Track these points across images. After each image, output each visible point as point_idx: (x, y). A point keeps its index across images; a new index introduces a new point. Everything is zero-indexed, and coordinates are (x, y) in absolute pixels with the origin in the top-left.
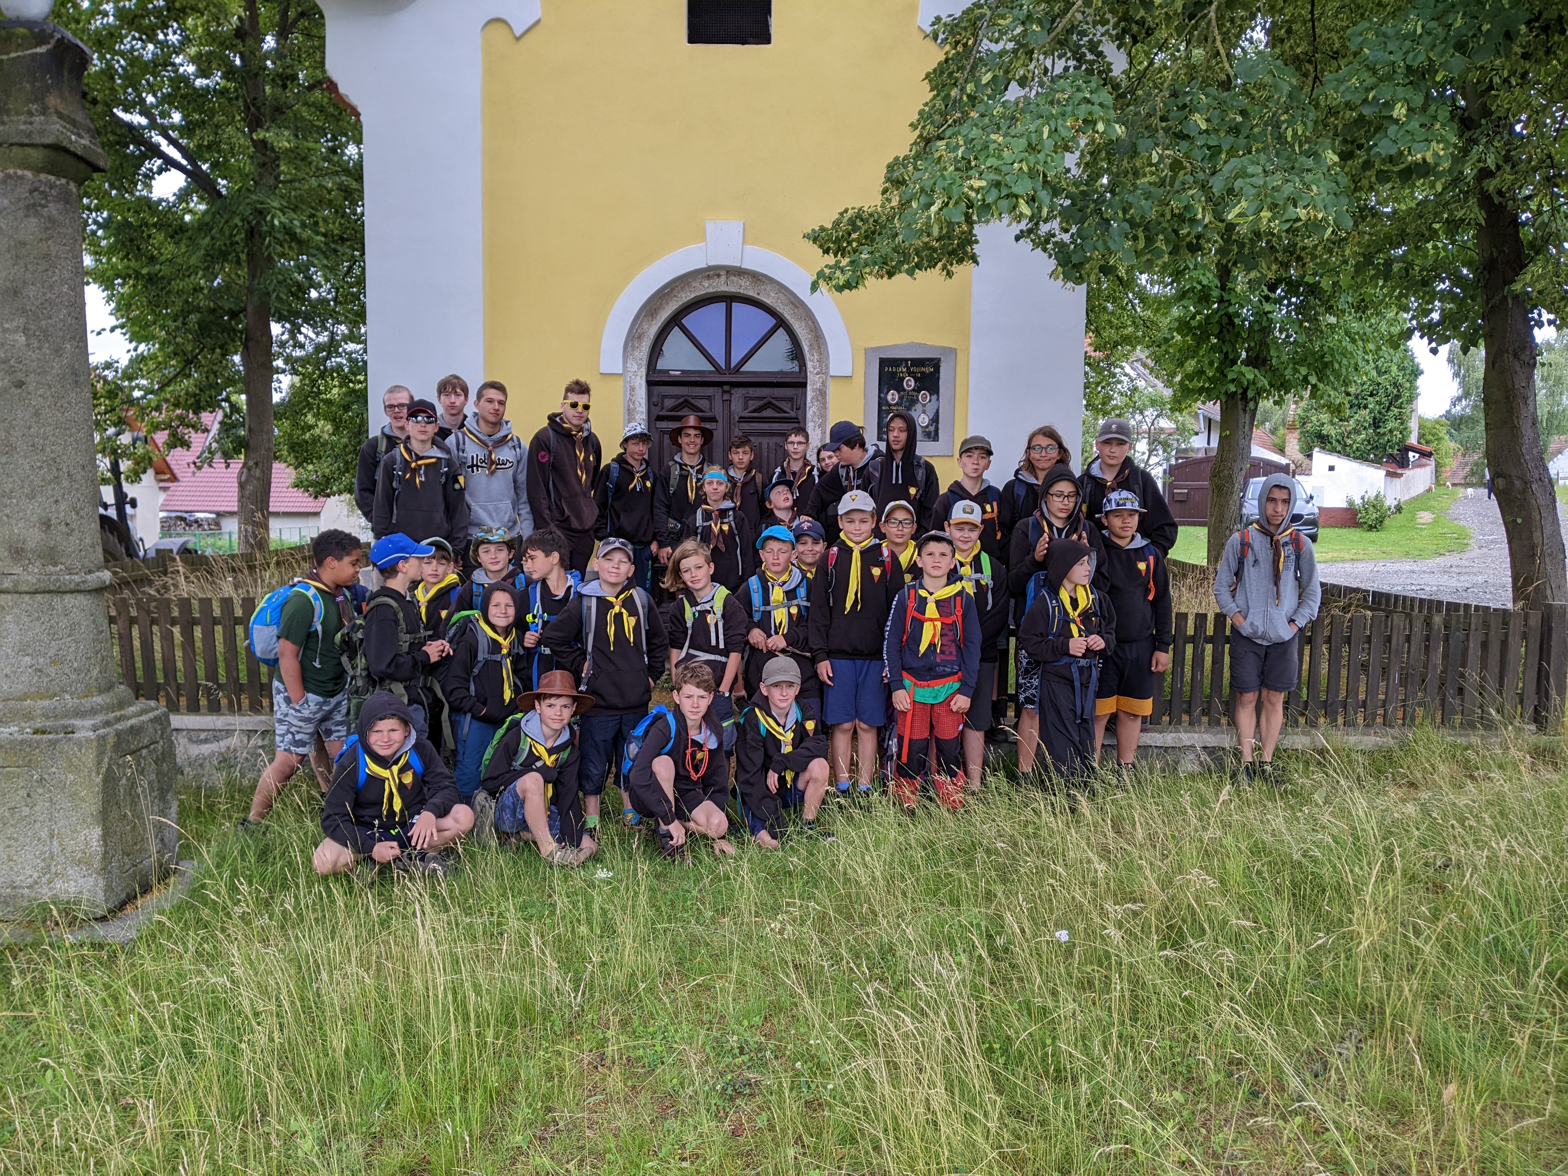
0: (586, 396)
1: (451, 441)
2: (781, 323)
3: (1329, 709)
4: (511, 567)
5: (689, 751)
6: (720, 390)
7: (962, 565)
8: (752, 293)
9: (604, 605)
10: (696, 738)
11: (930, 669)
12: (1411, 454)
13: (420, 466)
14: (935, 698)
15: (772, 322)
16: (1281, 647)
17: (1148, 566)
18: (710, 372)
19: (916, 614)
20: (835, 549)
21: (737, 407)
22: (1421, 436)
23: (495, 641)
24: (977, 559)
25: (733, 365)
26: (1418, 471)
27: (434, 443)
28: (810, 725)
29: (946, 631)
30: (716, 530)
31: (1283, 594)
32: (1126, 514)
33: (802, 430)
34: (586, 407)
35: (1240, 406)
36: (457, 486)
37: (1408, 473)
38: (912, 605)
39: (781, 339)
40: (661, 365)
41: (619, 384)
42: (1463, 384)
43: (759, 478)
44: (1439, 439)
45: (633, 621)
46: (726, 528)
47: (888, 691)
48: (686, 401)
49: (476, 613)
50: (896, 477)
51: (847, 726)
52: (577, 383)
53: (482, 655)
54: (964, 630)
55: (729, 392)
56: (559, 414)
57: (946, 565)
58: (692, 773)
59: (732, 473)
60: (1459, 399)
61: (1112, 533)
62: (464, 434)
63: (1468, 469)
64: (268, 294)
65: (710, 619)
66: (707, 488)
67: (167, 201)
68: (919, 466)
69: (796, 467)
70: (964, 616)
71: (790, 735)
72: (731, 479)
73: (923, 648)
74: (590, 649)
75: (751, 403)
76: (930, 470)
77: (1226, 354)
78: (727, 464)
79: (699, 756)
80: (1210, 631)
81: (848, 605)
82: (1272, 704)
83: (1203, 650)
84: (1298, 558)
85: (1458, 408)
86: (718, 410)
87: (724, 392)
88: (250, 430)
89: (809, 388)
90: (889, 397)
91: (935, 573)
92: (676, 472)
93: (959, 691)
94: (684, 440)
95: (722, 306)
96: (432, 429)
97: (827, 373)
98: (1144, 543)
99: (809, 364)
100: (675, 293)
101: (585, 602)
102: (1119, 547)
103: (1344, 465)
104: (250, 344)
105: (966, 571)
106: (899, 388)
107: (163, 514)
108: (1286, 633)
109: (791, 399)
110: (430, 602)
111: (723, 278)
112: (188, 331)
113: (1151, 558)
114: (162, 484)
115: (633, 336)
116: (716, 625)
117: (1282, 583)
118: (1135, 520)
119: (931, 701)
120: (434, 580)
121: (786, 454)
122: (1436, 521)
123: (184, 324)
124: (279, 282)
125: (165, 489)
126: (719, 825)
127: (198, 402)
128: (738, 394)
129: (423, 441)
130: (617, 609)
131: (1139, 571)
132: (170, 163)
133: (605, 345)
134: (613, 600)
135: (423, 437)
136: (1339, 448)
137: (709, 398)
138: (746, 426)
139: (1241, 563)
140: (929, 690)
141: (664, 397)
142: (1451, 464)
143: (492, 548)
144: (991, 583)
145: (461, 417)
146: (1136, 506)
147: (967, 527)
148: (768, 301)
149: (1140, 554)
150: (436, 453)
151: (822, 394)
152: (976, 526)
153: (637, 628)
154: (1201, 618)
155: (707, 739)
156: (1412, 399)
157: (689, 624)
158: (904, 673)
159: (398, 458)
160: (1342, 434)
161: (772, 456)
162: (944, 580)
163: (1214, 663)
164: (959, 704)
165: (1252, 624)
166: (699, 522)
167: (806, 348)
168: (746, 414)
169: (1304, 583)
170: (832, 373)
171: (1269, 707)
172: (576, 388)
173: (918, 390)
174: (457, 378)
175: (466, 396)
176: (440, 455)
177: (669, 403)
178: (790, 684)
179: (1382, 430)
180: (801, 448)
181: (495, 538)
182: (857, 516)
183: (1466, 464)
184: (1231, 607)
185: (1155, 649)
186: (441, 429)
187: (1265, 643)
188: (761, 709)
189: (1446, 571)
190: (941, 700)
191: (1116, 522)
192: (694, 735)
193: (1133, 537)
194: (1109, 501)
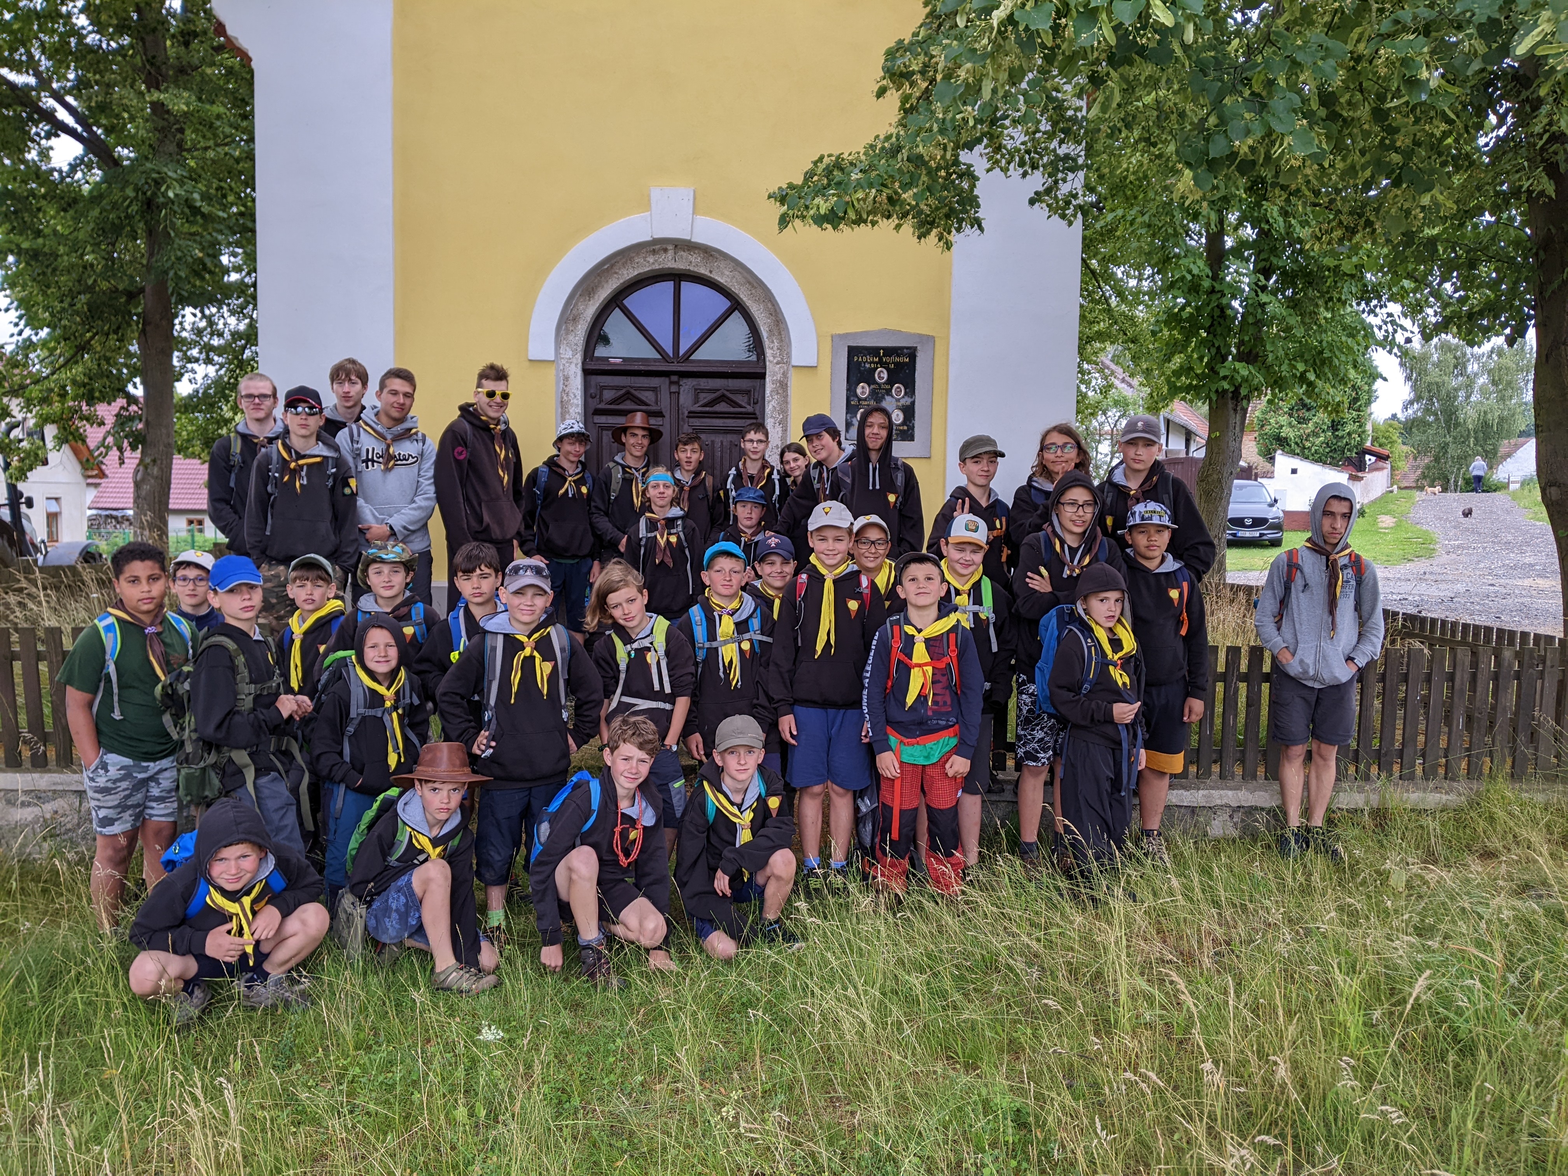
0: (504, 383)
1: (342, 437)
2: (736, 305)
3: (1382, 759)
4: (408, 594)
5: (618, 829)
6: (667, 380)
7: (958, 593)
8: (703, 271)
9: (512, 645)
10: (628, 812)
11: (920, 723)
12: (1367, 457)
13: (301, 467)
14: (927, 757)
15: (725, 304)
16: (1338, 690)
17: (1181, 594)
18: (655, 360)
19: (903, 657)
20: (804, 576)
21: (686, 400)
22: (1375, 439)
23: (373, 692)
24: (977, 587)
25: (681, 352)
26: (1376, 474)
27: (319, 438)
28: (774, 803)
29: (938, 677)
30: (662, 542)
31: (1339, 626)
32: (1152, 530)
33: (760, 427)
34: (505, 396)
35: (1231, 405)
36: (347, 491)
37: (1368, 476)
38: (897, 645)
39: (736, 322)
40: (601, 351)
41: (551, 373)
42: (1414, 388)
43: (709, 481)
44: (1392, 442)
45: (548, 667)
46: (673, 539)
47: (871, 752)
48: (628, 393)
49: (351, 654)
50: (874, 481)
51: (817, 789)
52: (492, 367)
53: (357, 709)
54: (960, 673)
55: (677, 383)
56: (472, 405)
57: (937, 591)
58: (621, 857)
59: (678, 475)
60: (1411, 403)
61: (1137, 552)
62: (359, 427)
63: (1419, 472)
64: (166, 272)
65: (651, 658)
66: (652, 493)
67: (60, 171)
68: (897, 468)
69: (753, 468)
70: (960, 657)
71: (749, 816)
72: (677, 482)
73: (910, 699)
74: (492, 702)
75: (702, 395)
76: (909, 473)
77: (1218, 348)
78: (674, 466)
79: (633, 835)
80: (1244, 667)
81: (819, 647)
82: (1325, 760)
83: (1237, 690)
84: (1359, 583)
85: (1410, 411)
86: (665, 404)
87: (671, 383)
88: (147, 424)
89: (768, 379)
90: (859, 391)
91: (922, 601)
92: (618, 475)
93: (957, 750)
94: (629, 440)
95: (669, 286)
96: (315, 422)
97: (788, 363)
98: (1177, 566)
99: (769, 353)
100: (615, 269)
101: (489, 639)
102: (1147, 571)
103: (1306, 468)
104: (148, 328)
105: (962, 600)
106: (870, 381)
107: (90, 513)
108: (1344, 673)
109: (747, 392)
110: (306, 634)
111: (671, 253)
112: (77, 313)
113: (1185, 585)
114: (90, 481)
115: (567, 318)
116: (658, 663)
117: (1338, 612)
118: (1166, 536)
119: (922, 761)
120: (310, 607)
121: (743, 453)
122: (1398, 525)
123: (72, 305)
124: (179, 259)
125: (96, 485)
126: (655, 931)
127: (91, 391)
128: (687, 385)
129: (304, 437)
130: (527, 652)
131: (1171, 600)
132: (59, 127)
133: (534, 328)
134: (524, 639)
135: (303, 432)
136: (1298, 451)
137: (654, 390)
138: (697, 422)
139: (1287, 589)
140: (918, 748)
141: (603, 388)
142: (1404, 466)
143: (386, 569)
144: (992, 617)
145: (358, 409)
146: (1166, 521)
147: (969, 548)
148: (721, 280)
149: (1171, 579)
150: (321, 450)
151: (783, 386)
152: (981, 547)
153: (553, 677)
154: (1234, 652)
155: (642, 812)
156: (1369, 403)
157: (623, 666)
158: (889, 729)
159: (275, 457)
160: (1301, 437)
161: (727, 456)
162: (934, 612)
163: (1248, 705)
164: (956, 768)
165: (1301, 661)
166: (642, 532)
167: (765, 334)
168: (696, 408)
169: (1365, 615)
170: (794, 362)
171: (1320, 762)
172: (492, 374)
173: (891, 382)
174: (353, 362)
175: (365, 384)
176: (326, 453)
177: (608, 395)
178: (750, 749)
179: (1340, 433)
180: (761, 446)
181: (390, 557)
182: (830, 534)
183: (1418, 467)
184: (1276, 641)
185: (1188, 695)
186: (328, 420)
187: (1317, 686)
188: (711, 784)
189: (1422, 578)
190: (934, 760)
191: (1141, 540)
192: (624, 806)
193: (1163, 559)
194: (1133, 514)
